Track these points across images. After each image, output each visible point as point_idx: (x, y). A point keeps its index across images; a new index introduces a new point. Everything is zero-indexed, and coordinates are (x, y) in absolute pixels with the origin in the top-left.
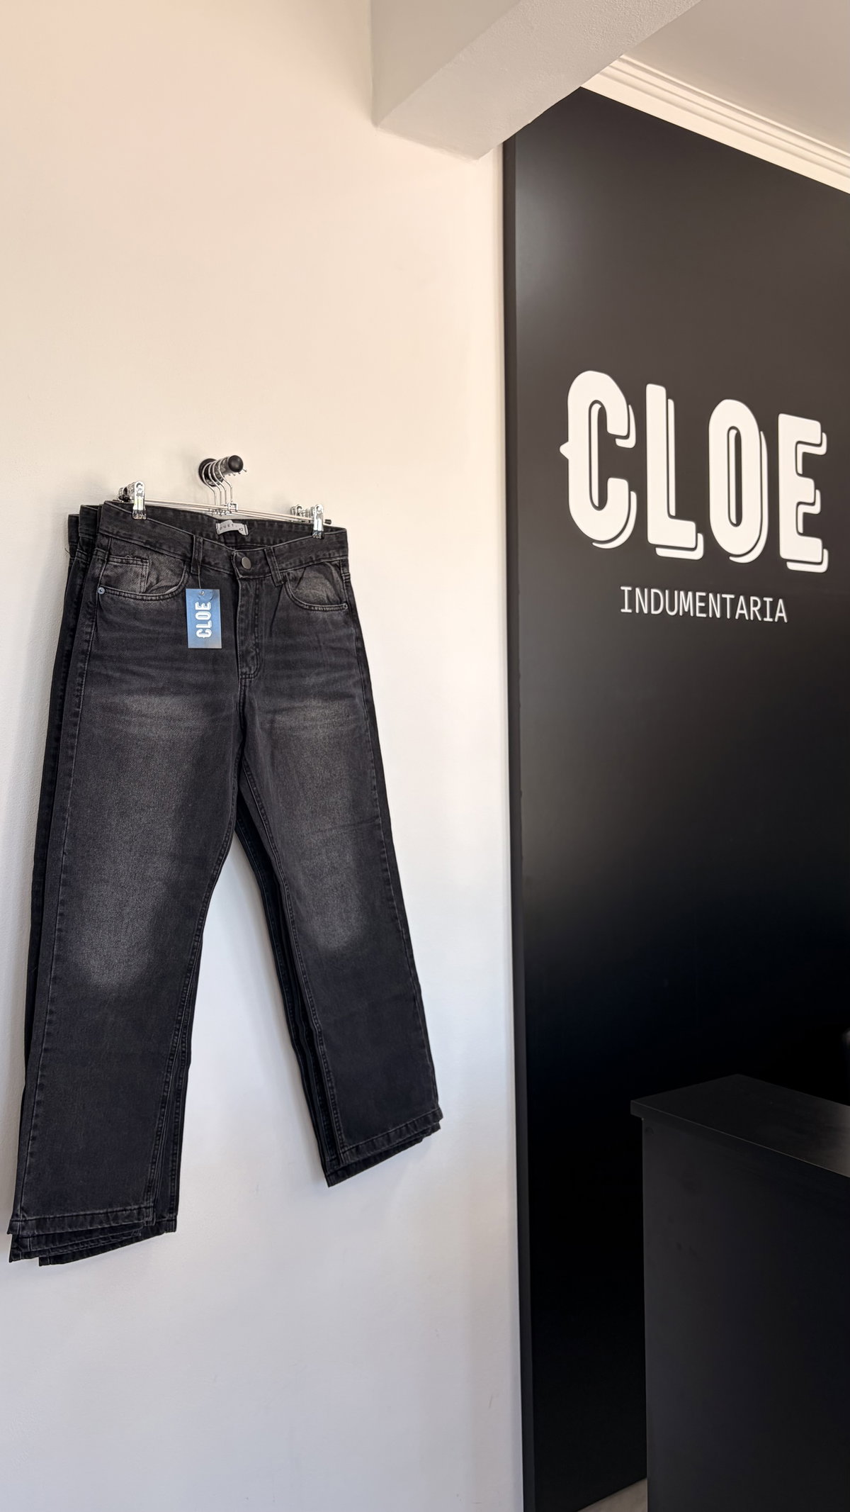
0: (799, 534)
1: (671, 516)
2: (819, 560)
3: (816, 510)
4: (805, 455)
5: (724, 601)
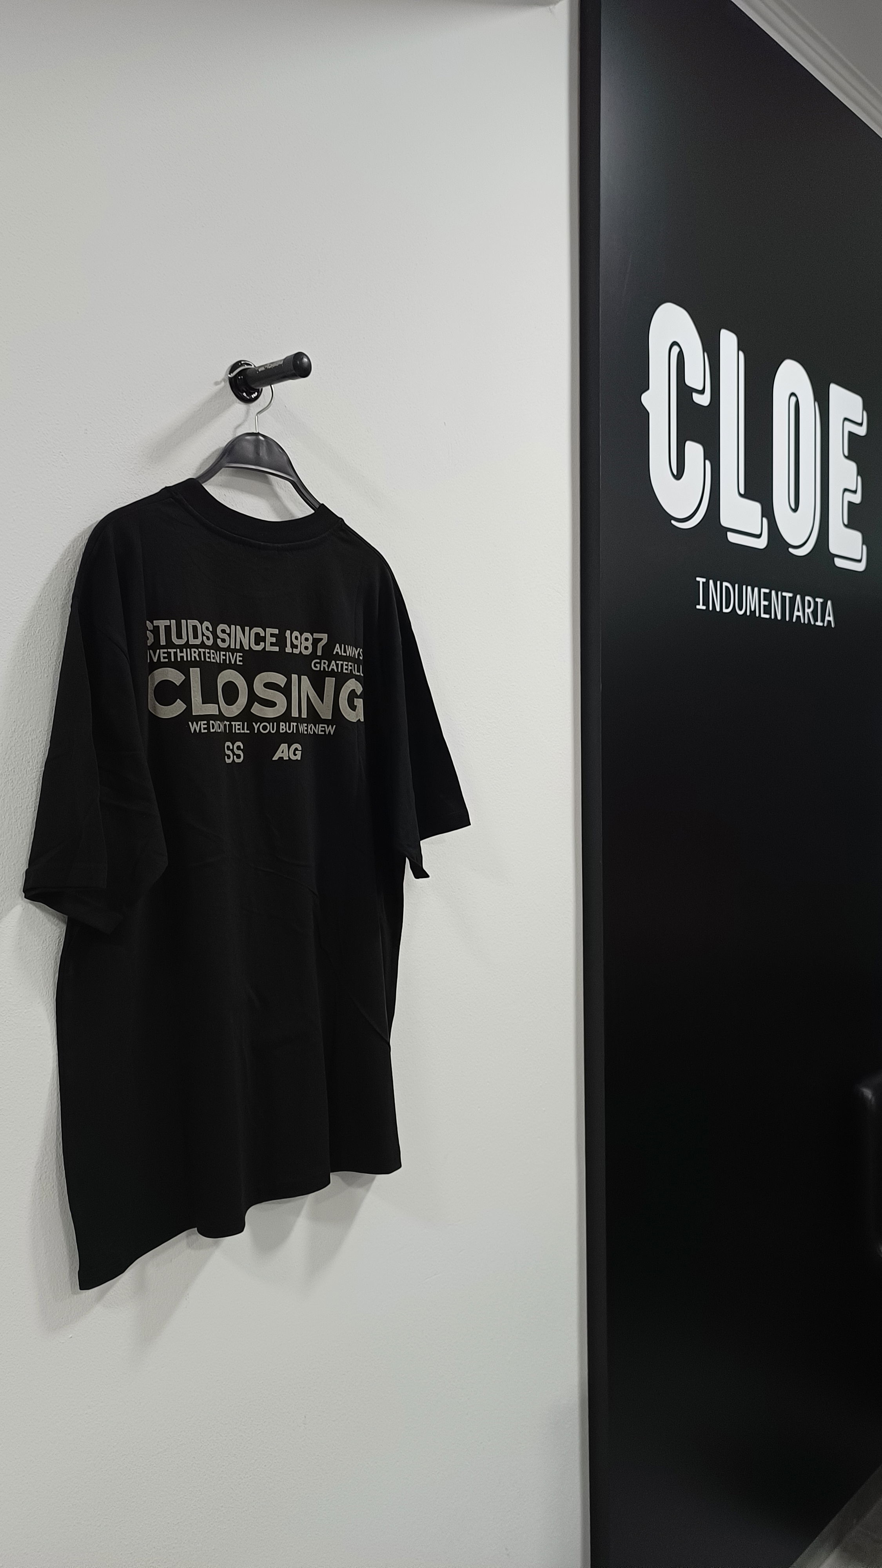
0: (846, 526)
1: (740, 495)
2: (859, 558)
3: (857, 499)
4: (850, 433)
5: (784, 600)
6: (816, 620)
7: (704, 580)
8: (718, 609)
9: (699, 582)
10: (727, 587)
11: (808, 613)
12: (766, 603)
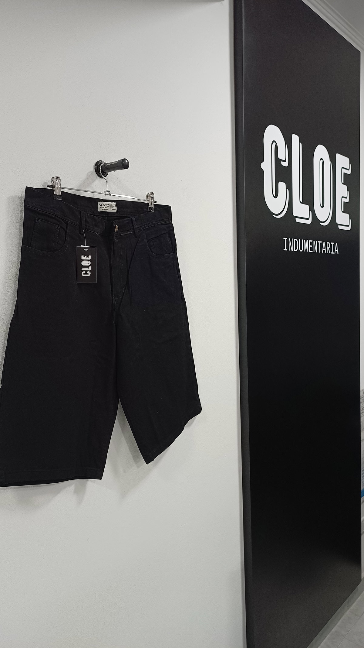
0: (342, 212)
1: (301, 202)
2: (348, 225)
3: (347, 200)
4: (344, 173)
5: (318, 243)
6: (331, 252)
7: (287, 238)
8: (292, 250)
9: (284, 239)
10: (295, 241)
11: (328, 249)
12: (311, 246)
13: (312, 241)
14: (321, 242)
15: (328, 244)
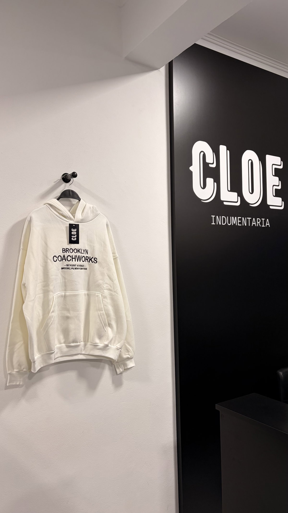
0: (274, 196)
1: (228, 191)
2: (281, 205)
3: (279, 188)
4: (275, 169)
5: (247, 220)
6: (262, 225)
7: (214, 216)
8: (220, 224)
9: (212, 217)
10: (223, 217)
11: (258, 223)
12: (240, 221)
13: (241, 218)
14: (251, 218)
15: (258, 219)
